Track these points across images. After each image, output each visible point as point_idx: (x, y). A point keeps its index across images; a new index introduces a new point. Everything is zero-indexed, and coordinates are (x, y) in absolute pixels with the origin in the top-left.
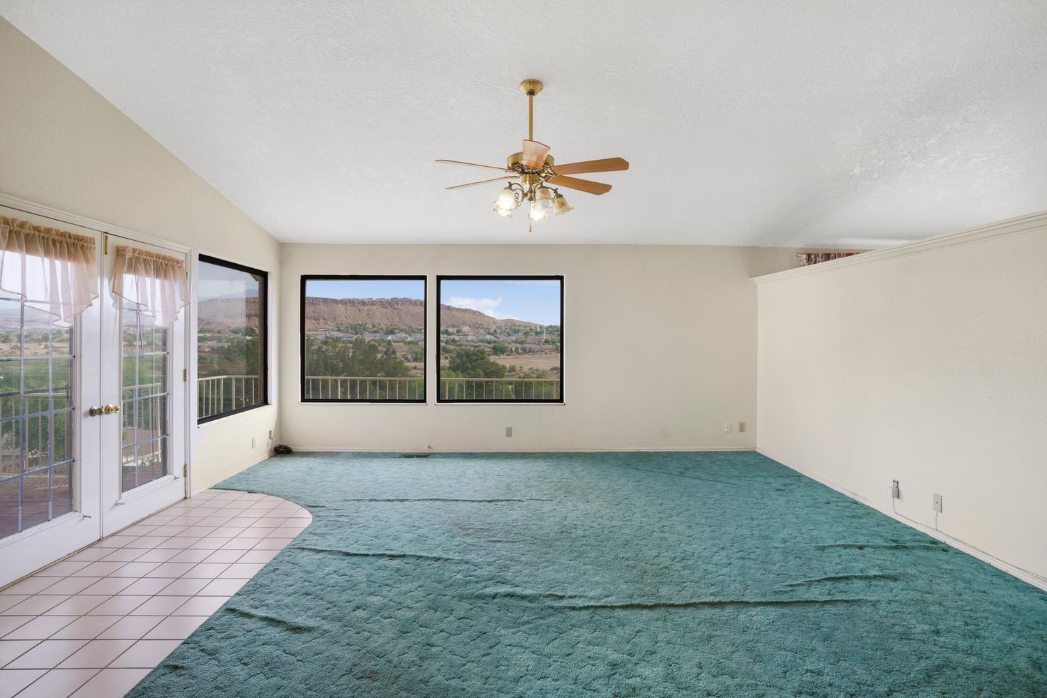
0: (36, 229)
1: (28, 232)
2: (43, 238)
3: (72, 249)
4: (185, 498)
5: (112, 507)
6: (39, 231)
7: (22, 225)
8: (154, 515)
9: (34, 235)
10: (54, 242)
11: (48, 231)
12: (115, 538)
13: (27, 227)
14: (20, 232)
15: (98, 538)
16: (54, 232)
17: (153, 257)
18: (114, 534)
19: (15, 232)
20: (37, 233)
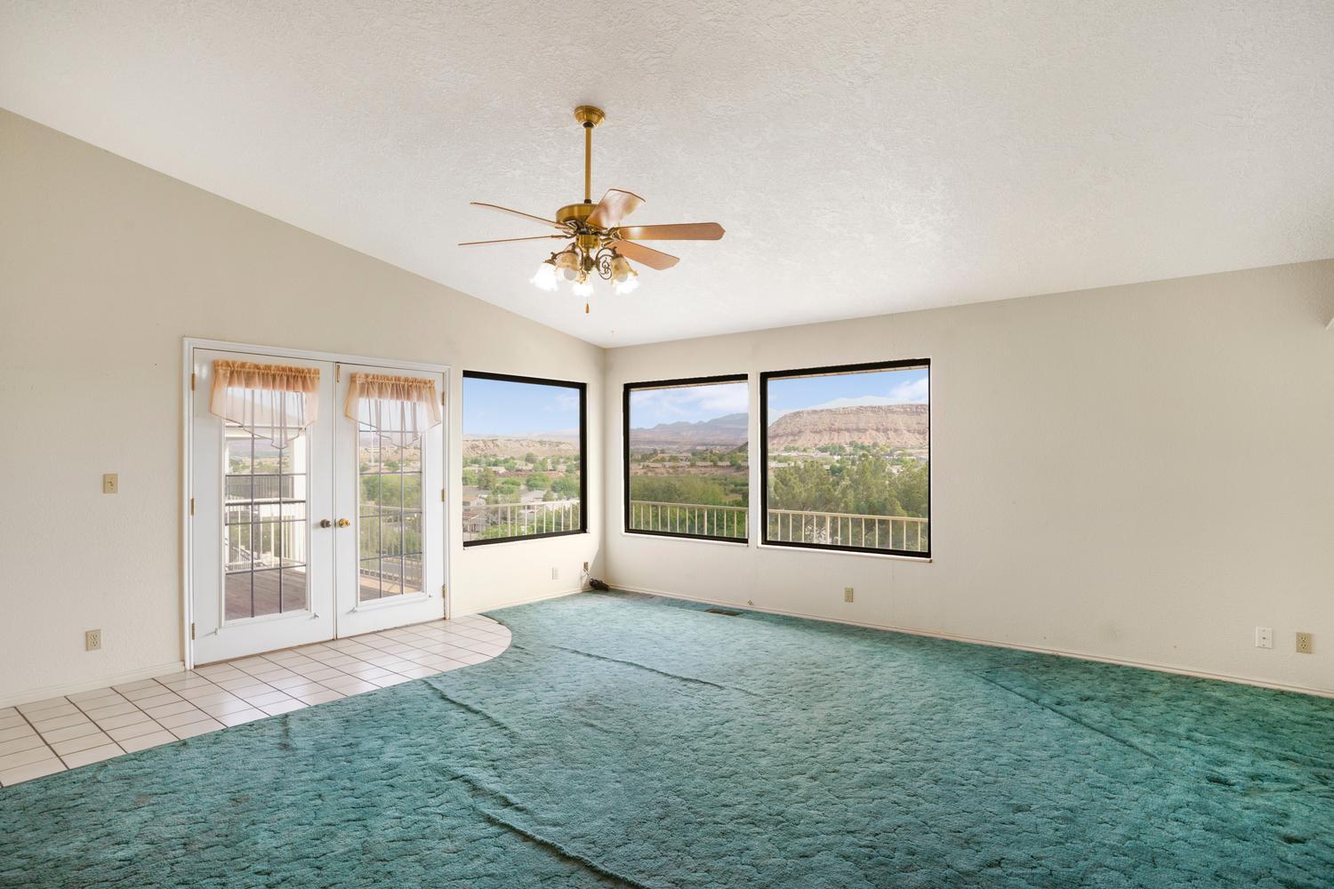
0: (257, 367)
1: (248, 370)
2: (263, 374)
3: (291, 380)
4: (445, 619)
5: (348, 613)
6: (259, 368)
7: (243, 365)
8: (399, 628)
9: (254, 373)
10: (274, 377)
11: (268, 367)
12: (347, 641)
13: (247, 366)
14: (240, 372)
15: (332, 638)
16: (273, 368)
17: (392, 379)
18: (348, 638)
19: (237, 372)
20: (257, 371)
